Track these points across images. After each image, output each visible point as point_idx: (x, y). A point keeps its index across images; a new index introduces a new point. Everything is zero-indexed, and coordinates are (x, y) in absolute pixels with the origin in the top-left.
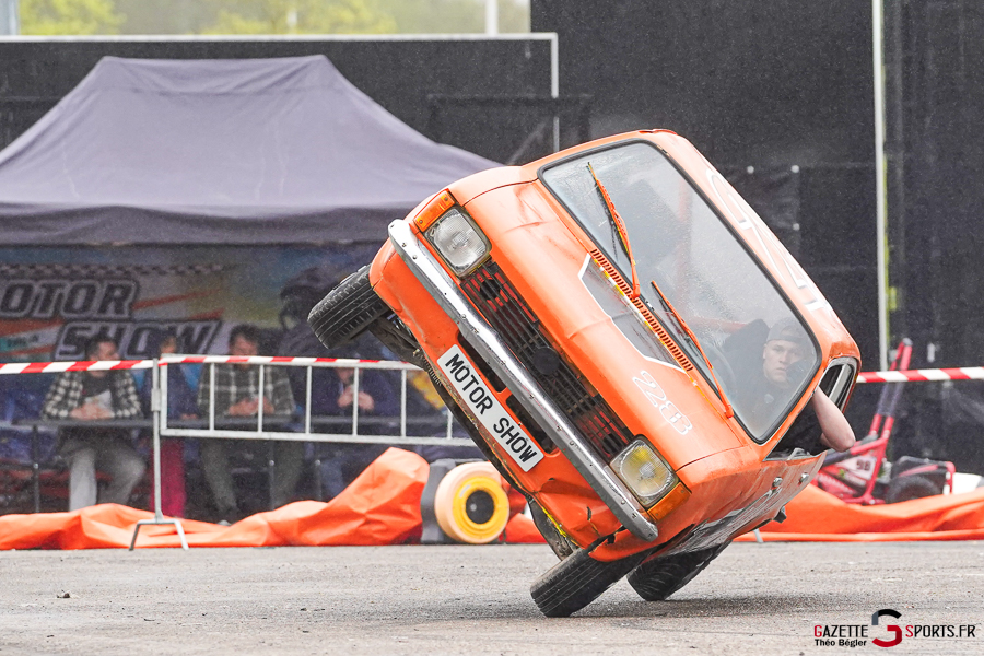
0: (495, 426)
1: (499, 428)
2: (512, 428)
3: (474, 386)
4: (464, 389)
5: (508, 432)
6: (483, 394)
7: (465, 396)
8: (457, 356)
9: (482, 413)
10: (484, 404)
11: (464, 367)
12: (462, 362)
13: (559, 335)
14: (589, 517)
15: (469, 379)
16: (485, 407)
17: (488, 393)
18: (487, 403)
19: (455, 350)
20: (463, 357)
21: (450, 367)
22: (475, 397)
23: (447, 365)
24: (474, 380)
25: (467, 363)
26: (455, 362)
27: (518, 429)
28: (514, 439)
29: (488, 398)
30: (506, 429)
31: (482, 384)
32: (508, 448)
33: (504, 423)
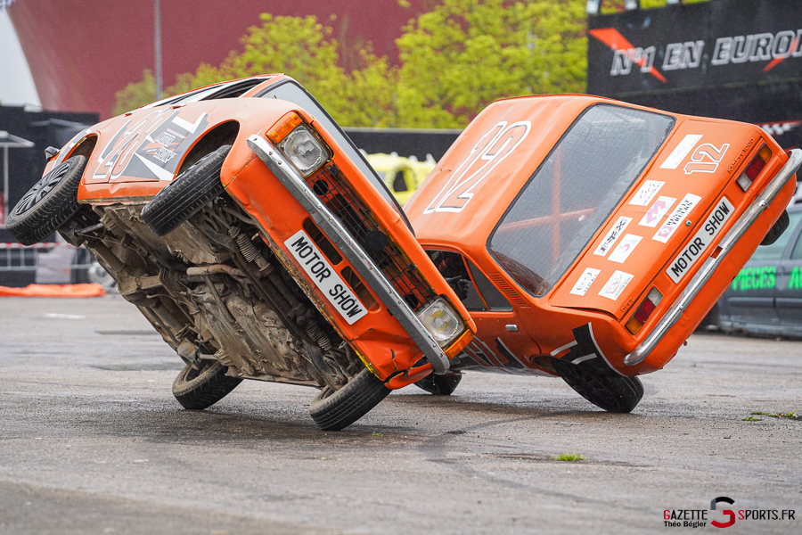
0: (331, 291)
1: (334, 292)
2: (345, 291)
3: (316, 261)
4: (307, 263)
5: (341, 295)
6: (323, 267)
7: (307, 269)
8: (303, 238)
9: (321, 281)
10: (323, 274)
11: (308, 247)
12: (306, 243)
13: (387, 220)
14: (393, 357)
15: (312, 255)
16: (324, 276)
17: (328, 265)
18: (326, 273)
19: (301, 233)
20: (307, 239)
21: (296, 247)
22: (315, 269)
23: (293, 245)
24: (316, 256)
25: (310, 243)
26: (300, 243)
27: (349, 292)
28: (345, 300)
29: (327, 269)
30: (340, 292)
31: (323, 259)
32: (338, 308)
33: (339, 288)
